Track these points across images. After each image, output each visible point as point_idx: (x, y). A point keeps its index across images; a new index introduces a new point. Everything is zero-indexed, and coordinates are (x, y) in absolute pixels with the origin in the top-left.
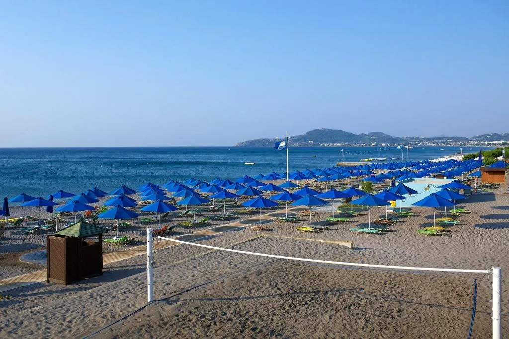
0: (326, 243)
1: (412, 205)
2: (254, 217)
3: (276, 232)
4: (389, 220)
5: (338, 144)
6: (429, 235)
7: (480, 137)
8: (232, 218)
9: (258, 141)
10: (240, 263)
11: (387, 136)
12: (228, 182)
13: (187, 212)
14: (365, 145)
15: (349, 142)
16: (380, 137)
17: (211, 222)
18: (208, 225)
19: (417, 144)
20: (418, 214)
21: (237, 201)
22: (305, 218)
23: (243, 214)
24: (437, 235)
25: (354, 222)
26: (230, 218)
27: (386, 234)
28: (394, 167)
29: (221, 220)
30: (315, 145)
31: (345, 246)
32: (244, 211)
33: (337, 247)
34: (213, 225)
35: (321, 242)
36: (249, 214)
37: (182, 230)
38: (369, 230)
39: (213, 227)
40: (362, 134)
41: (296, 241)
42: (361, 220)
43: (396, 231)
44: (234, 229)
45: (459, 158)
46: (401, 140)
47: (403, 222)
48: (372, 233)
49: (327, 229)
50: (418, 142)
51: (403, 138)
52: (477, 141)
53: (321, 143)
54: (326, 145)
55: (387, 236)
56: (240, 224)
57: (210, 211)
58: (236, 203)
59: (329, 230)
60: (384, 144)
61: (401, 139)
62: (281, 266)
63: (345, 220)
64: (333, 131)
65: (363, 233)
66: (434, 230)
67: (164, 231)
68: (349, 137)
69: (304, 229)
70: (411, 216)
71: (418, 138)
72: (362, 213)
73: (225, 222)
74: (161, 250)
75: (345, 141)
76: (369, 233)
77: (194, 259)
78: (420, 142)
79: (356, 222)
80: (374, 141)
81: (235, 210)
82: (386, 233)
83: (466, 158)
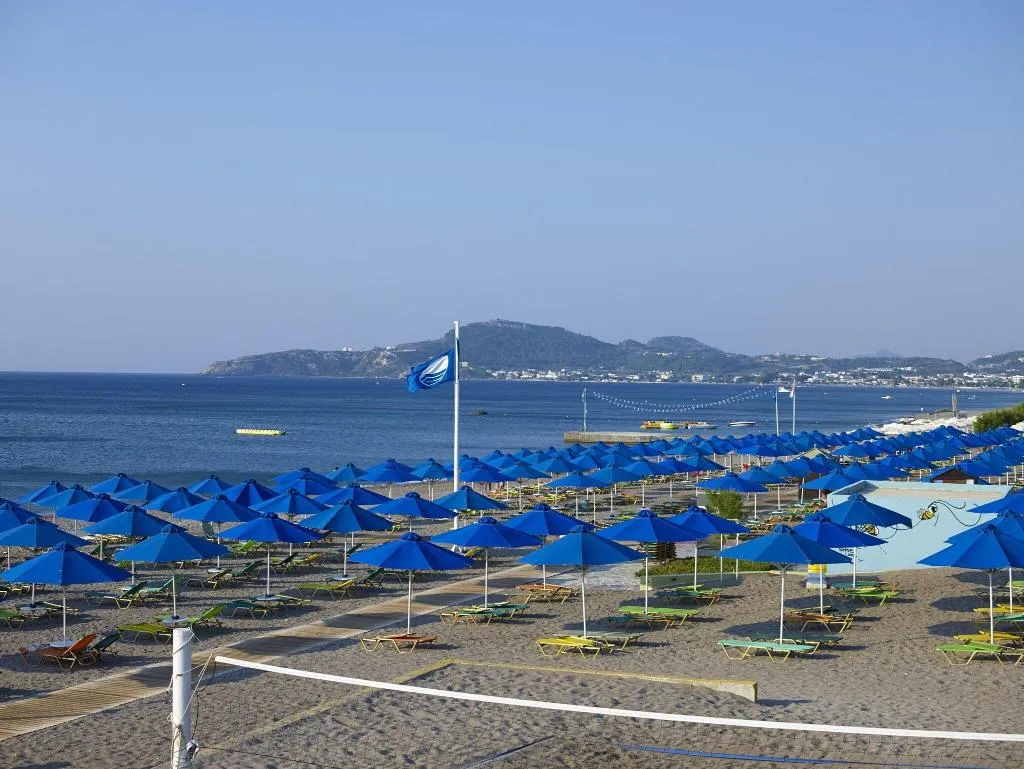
0: (671, 686)
1: (922, 562)
2: (369, 607)
3: (466, 651)
4: (826, 612)
5: (551, 375)
6: (978, 658)
7: (998, 359)
8: (294, 608)
9: (285, 357)
10: (419, 753)
11: (708, 350)
12: (253, 490)
13: (135, 590)
14: (636, 377)
15: (586, 367)
16: (682, 352)
17: (228, 623)
18: (221, 631)
19: (804, 378)
20: (908, 596)
21: (295, 555)
22: (541, 609)
23: (325, 595)
24: (1004, 659)
25: (711, 620)
26: (286, 611)
27: (835, 657)
28: (774, 446)
29: (259, 616)
30: (472, 373)
31: (733, 696)
32: (324, 587)
33: (710, 698)
34: (237, 631)
35: (652, 684)
36: (347, 596)
37: (138, 650)
38: (781, 645)
39: (239, 640)
40: (630, 343)
41: (570, 678)
42: (735, 614)
43: (863, 648)
44: (321, 644)
45: (966, 423)
46: (754, 364)
47: (872, 619)
48: (793, 654)
49: (636, 644)
50: (806, 371)
51: (760, 357)
52: (989, 371)
53: (494, 370)
54: (511, 375)
55: (841, 663)
56: (329, 630)
57: (209, 587)
58: (289, 560)
59: (641, 645)
60: (701, 377)
61: (752, 359)
62: (559, 759)
63: (684, 613)
64: (535, 331)
65: (761, 653)
66: (990, 641)
67: (79, 650)
68: (588, 350)
69: (563, 643)
70: (888, 601)
71: (807, 360)
72: (728, 591)
73: (277, 622)
74: (95, 717)
75: (573, 365)
76: (782, 655)
77: (258, 742)
78: (811, 371)
79: (719, 620)
80: (666, 365)
81: (293, 583)
82: (834, 653)
83: (984, 424)
